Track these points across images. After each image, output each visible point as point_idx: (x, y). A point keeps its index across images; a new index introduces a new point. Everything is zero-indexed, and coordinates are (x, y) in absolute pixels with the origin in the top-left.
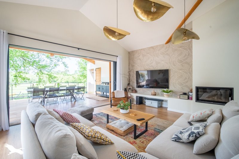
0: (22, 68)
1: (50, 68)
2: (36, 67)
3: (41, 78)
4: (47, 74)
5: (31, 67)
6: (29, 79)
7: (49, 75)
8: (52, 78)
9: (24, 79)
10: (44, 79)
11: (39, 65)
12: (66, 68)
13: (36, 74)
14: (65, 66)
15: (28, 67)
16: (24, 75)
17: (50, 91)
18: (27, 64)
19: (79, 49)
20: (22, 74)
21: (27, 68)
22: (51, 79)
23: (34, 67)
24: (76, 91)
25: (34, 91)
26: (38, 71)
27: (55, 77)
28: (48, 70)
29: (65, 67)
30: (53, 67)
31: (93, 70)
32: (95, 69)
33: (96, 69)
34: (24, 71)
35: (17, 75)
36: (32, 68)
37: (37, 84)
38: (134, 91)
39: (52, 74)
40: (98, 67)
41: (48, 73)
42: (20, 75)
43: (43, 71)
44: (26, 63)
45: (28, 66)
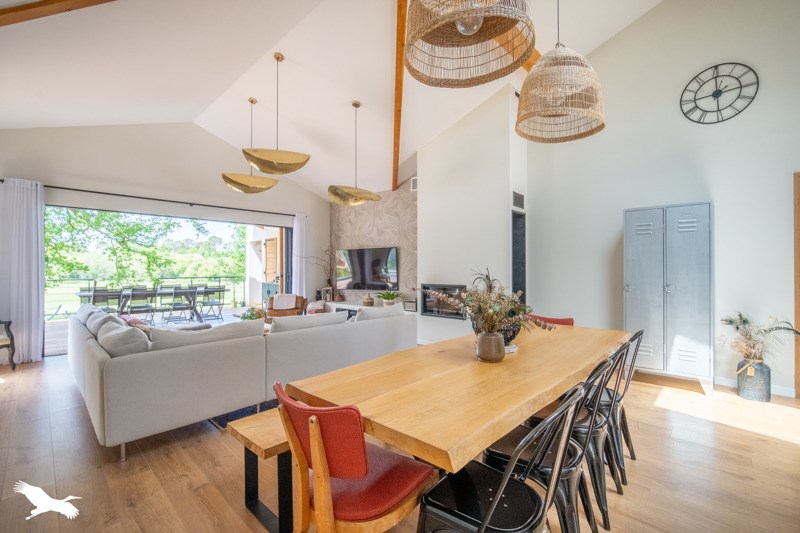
0: (66, 235)
1: (153, 235)
2: (107, 232)
3: (124, 264)
4: (143, 253)
5: (91, 232)
6: (86, 269)
7: (148, 256)
8: (159, 266)
9: (70, 266)
10: (132, 268)
11: (118, 224)
12: (201, 234)
13: (109, 252)
14: (199, 229)
15: (83, 231)
16: (70, 256)
17: (134, 297)
18: (80, 222)
19: (191, 204)
20: (63, 253)
21: (80, 233)
22: (155, 267)
23: (103, 230)
24: (200, 298)
25: (95, 296)
26: (114, 242)
27: (168, 262)
28: (147, 241)
29: (197, 232)
30: (161, 232)
31: (259, 243)
32: (264, 242)
33: (267, 240)
34: (70, 243)
35: (50, 256)
36: (96, 233)
37: (113, 284)
38: (336, 298)
39: (158, 254)
40: (270, 237)
41: (147, 250)
42: (57, 255)
43: (130, 244)
44: (79, 219)
45: (84, 228)
